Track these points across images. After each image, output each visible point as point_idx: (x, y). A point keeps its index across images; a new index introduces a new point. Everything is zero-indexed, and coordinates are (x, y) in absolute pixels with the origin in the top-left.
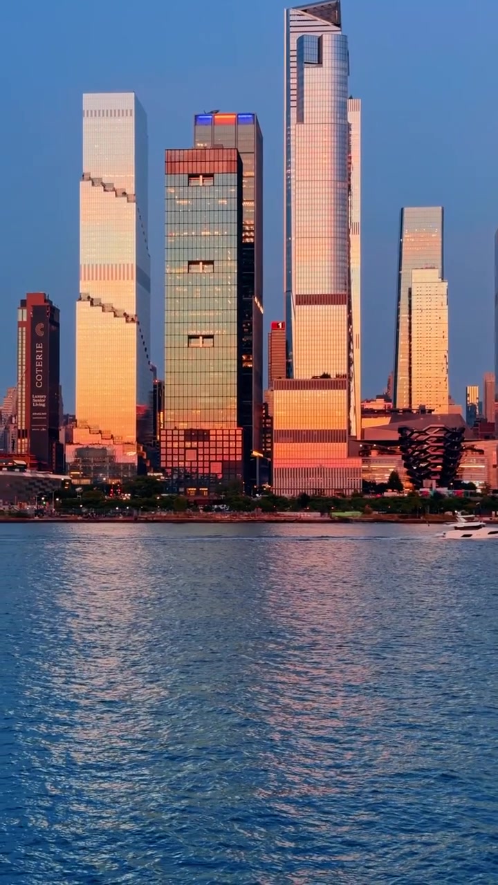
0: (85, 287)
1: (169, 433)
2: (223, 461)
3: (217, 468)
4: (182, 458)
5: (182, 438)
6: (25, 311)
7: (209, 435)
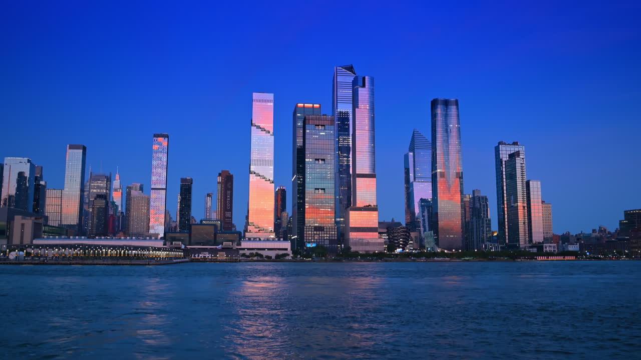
0: (253, 168)
1: (308, 228)
2: (329, 239)
3: (327, 242)
4: (313, 238)
5: (313, 230)
6: (220, 178)
7: (324, 229)
